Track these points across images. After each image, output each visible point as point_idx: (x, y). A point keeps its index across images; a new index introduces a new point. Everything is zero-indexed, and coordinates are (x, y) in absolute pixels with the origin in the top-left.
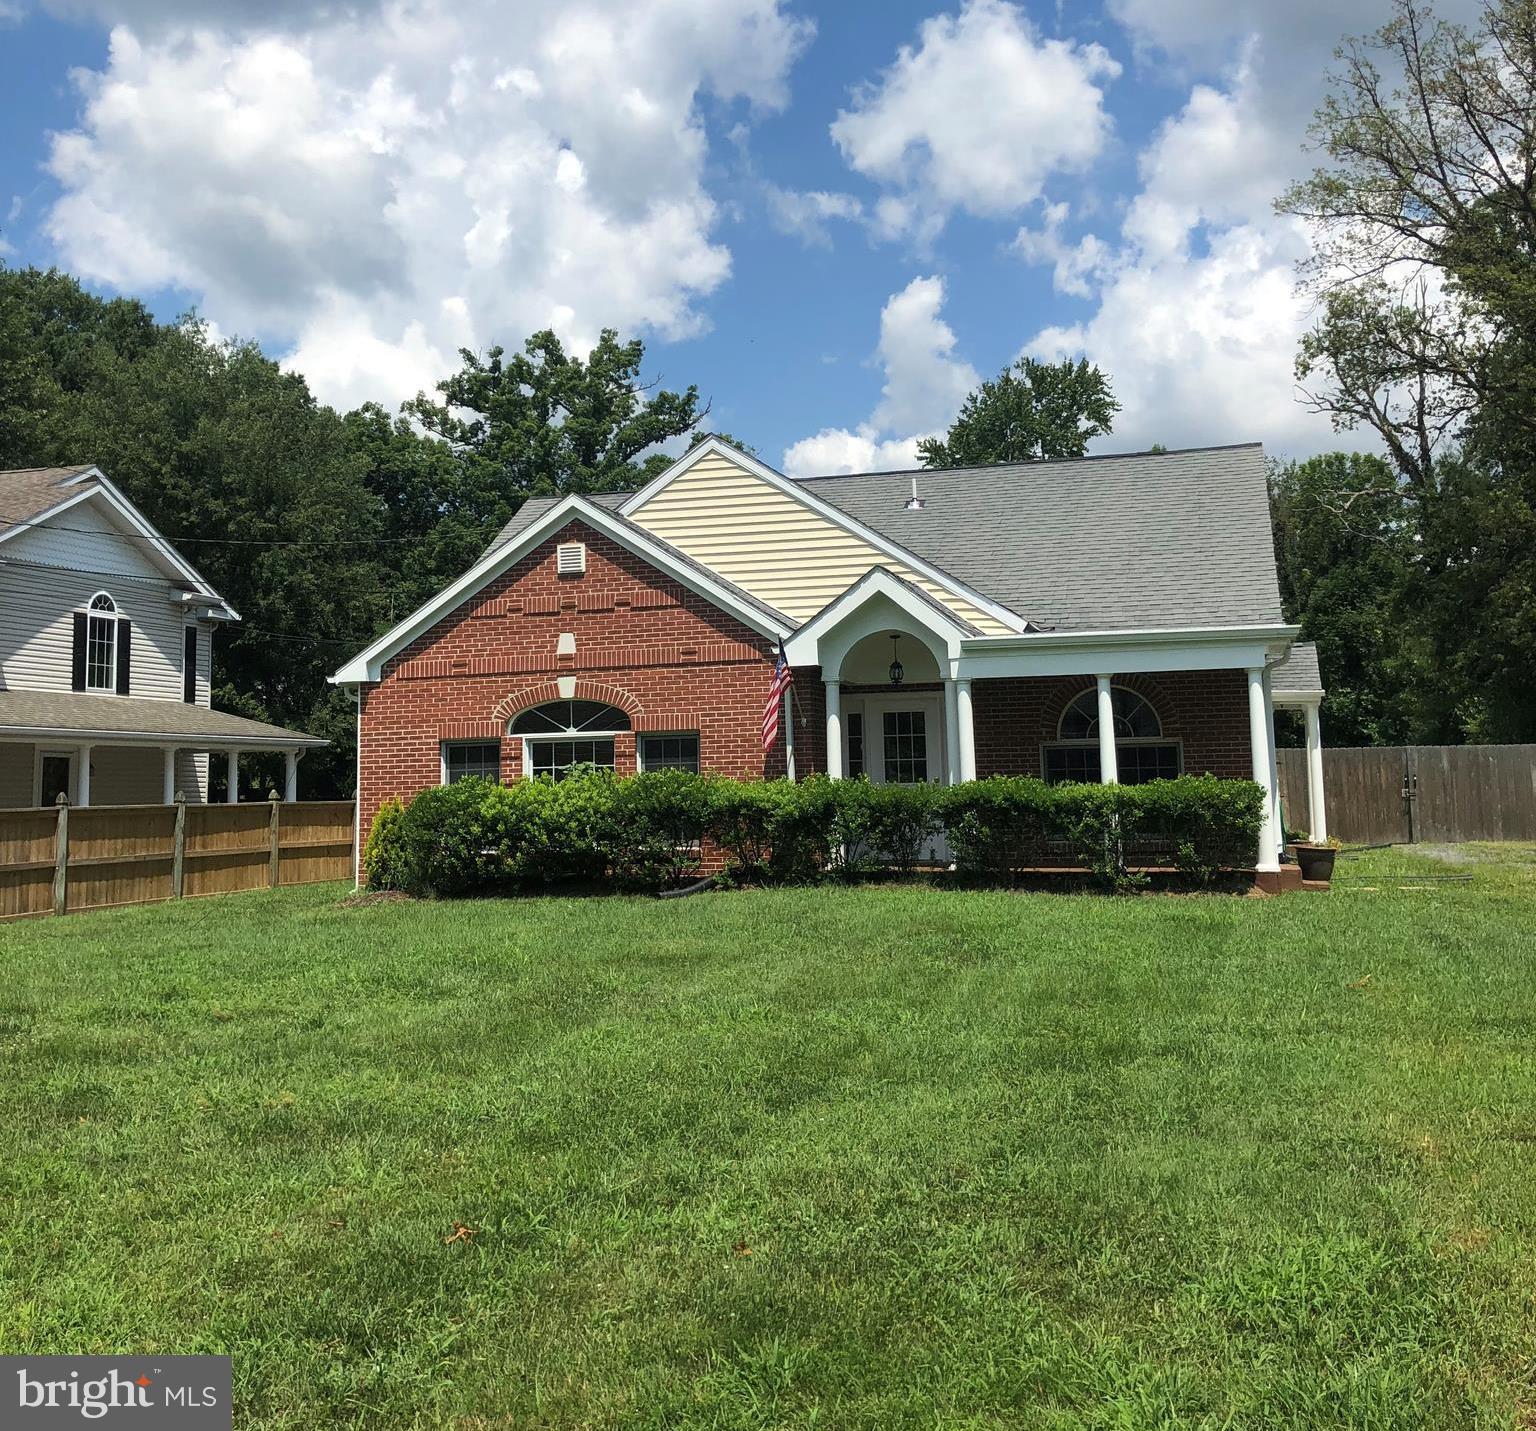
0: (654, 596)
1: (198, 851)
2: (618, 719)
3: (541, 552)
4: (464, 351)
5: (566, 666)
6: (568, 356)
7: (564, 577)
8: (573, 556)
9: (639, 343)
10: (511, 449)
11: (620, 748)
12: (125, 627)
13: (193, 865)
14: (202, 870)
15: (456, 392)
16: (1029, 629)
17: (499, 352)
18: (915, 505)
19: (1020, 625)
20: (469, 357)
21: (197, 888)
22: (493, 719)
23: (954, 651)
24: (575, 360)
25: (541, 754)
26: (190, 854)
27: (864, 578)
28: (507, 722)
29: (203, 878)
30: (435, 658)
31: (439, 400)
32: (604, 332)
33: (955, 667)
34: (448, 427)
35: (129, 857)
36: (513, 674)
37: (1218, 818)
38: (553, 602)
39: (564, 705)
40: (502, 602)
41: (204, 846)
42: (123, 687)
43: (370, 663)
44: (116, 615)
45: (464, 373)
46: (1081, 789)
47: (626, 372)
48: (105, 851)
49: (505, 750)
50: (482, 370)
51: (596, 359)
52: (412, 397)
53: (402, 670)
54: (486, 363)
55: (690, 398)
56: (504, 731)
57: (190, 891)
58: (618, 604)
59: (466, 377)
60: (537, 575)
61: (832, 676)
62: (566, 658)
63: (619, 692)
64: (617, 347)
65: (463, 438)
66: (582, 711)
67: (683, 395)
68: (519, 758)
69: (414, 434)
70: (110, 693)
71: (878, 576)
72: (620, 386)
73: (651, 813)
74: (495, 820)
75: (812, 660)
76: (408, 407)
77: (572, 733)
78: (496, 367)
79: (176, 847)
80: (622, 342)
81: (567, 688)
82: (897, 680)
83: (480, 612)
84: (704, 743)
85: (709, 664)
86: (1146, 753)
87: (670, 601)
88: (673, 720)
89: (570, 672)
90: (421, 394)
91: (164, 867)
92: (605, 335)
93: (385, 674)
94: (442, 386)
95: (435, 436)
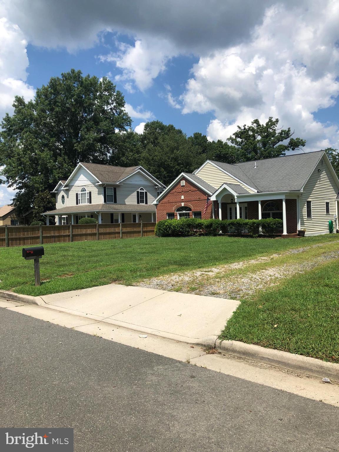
0: (194, 189)
1: (145, 230)
2: (190, 210)
3: (179, 182)
4: (238, 126)
5: (183, 201)
6: (261, 124)
7: (182, 186)
8: (183, 183)
9: (278, 119)
10: (246, 147)
11: (190, 214)
12: (146, 193)
13: (144, 232)
14: (146, 233)
15: (237, 135)
16: (258, 192)
17: (245, 125)
18: (256, 167)
19: (256, 191)
20: (239, 127)
21: (145, 235)
22: (173, 209)
23: (236, 197)
24: (263, 125)
25: (181, 215)
26: (144, 230)
27: (223, 185)
28: (175, 210)
29: (147, 234)
30: (165, 200)
31: (234, 137)
32: (270, 117)
33: (236, 200)
34: (237, 143)
35: (132, 230)
36: (176, 202)
37: (268, 225)
38: (180, 190)
39: (183, 207)
40: (174, 191)
41: (146, 229)
42: (146, 203)
43: (157, 201)
44: (144, 191)
45: (238, 131)
46: (255, 220)
47: (274, 126)
48: (128, 229)
49: (175, 215)
50: (242, 130)
51: (267, 124)
52: (229, 137)
53: (161, 202)
54: (243, 128)
55: (289, 130)
56: (175, 211)
57: (144, 236)
58: (189, 191)
59: (238, 132)
60: (178, 186)
61: (219, 202)
62: (183, 200)
63: (190, 205)
64: (272, 121)
65: (239, 145)
66: (185, 208)
67: (287, 130)
68: (177, 216)
69: (228, 145)
70: (144, 204)
71: (224, 185)
72: (273, 130)
73: (187, 225)
74: (167, 225)
75: (215, 199)
76: (228, 139)
77: (184, 212)
78: (245, 129)
79: (141, 229)
80: (274, 120)
81: (183, 204)
82: (232, 202)
83: (171, 192)
84: (202, 213)
85: (202, 200)
86: (266, 214)
87: (197, 190)
88: (198, 209)
89: (183, 202)
90: (231, 136)
91: (139, 232)
92: (270, 118)
93: (159, 203)
94: (234, 134)
95: (233, 145)
